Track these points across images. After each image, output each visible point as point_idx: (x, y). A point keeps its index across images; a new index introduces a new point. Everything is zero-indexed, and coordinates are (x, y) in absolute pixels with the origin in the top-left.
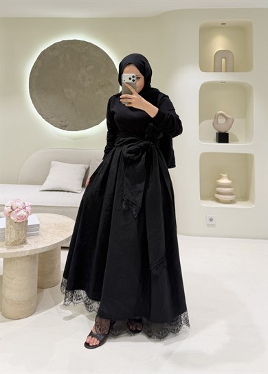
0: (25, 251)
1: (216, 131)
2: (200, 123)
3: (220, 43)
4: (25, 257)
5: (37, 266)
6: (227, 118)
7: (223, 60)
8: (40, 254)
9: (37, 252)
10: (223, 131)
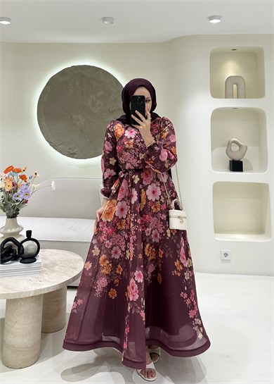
0: (30, 292)
1: (229, 159)
2: (212, 150)
3: (231, 69)
4: (29, 297)
5: (41, 308)
6: (240, 146)
7: (235, 86)
8: (44, 294)
9: (43, 293)
10: (236, 158)
